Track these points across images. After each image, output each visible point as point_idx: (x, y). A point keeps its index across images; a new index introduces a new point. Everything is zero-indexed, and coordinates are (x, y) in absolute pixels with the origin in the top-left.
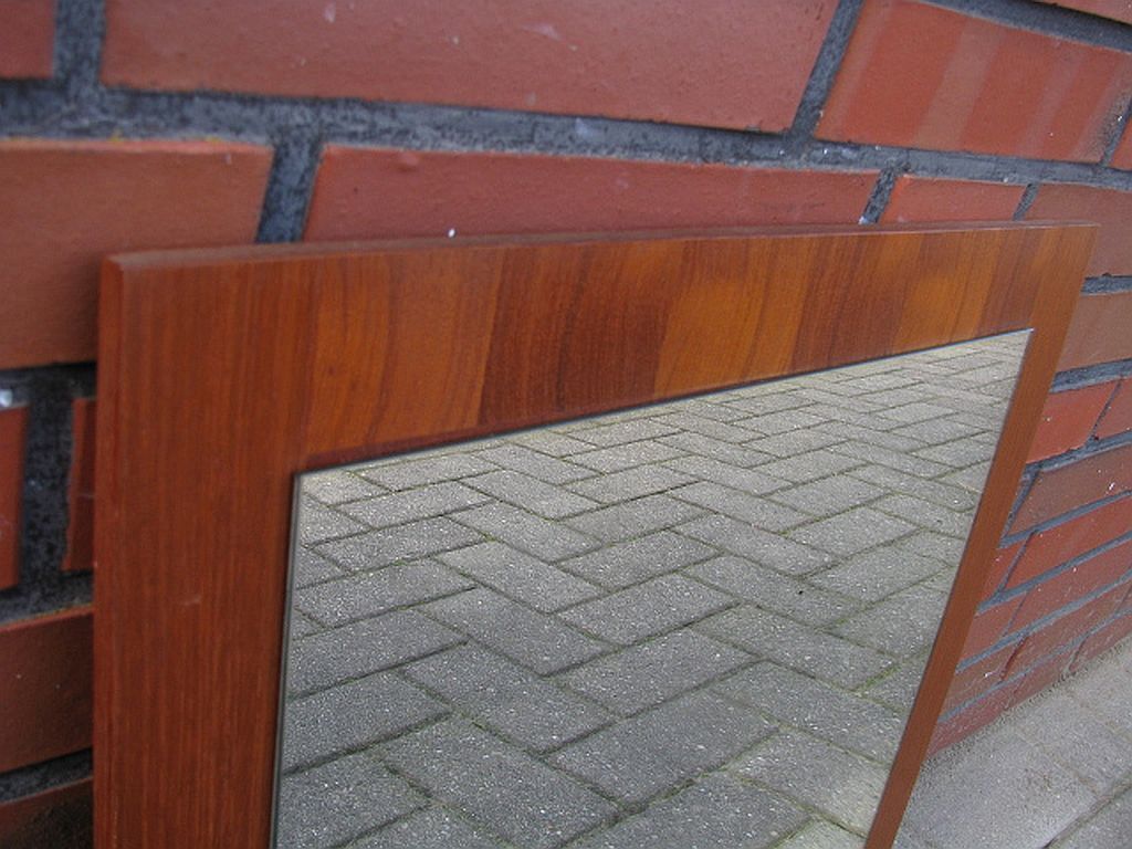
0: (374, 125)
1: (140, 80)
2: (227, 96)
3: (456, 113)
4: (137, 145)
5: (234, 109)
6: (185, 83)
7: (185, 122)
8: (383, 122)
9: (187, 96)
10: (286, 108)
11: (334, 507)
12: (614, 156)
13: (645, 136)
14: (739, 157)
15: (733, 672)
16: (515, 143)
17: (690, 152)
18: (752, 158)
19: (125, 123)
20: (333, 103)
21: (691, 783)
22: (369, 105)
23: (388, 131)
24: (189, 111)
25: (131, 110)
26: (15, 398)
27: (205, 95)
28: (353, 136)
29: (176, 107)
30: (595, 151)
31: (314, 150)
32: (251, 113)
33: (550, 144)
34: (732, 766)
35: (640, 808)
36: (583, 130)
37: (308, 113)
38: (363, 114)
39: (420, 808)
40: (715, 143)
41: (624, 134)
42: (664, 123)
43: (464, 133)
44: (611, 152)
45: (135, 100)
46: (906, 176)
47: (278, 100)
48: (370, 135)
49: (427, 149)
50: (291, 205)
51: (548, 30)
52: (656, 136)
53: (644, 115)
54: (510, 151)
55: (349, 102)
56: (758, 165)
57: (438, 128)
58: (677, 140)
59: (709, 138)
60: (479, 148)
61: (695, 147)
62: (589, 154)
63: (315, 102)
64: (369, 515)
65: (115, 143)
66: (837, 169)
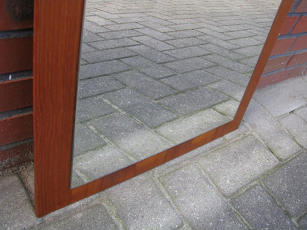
11: (102, 26)
15: (210, 67)
21: (197, 88)
34: (209, 86)
35: (184, 92)
39: (123, 88)
64: (112, 28)
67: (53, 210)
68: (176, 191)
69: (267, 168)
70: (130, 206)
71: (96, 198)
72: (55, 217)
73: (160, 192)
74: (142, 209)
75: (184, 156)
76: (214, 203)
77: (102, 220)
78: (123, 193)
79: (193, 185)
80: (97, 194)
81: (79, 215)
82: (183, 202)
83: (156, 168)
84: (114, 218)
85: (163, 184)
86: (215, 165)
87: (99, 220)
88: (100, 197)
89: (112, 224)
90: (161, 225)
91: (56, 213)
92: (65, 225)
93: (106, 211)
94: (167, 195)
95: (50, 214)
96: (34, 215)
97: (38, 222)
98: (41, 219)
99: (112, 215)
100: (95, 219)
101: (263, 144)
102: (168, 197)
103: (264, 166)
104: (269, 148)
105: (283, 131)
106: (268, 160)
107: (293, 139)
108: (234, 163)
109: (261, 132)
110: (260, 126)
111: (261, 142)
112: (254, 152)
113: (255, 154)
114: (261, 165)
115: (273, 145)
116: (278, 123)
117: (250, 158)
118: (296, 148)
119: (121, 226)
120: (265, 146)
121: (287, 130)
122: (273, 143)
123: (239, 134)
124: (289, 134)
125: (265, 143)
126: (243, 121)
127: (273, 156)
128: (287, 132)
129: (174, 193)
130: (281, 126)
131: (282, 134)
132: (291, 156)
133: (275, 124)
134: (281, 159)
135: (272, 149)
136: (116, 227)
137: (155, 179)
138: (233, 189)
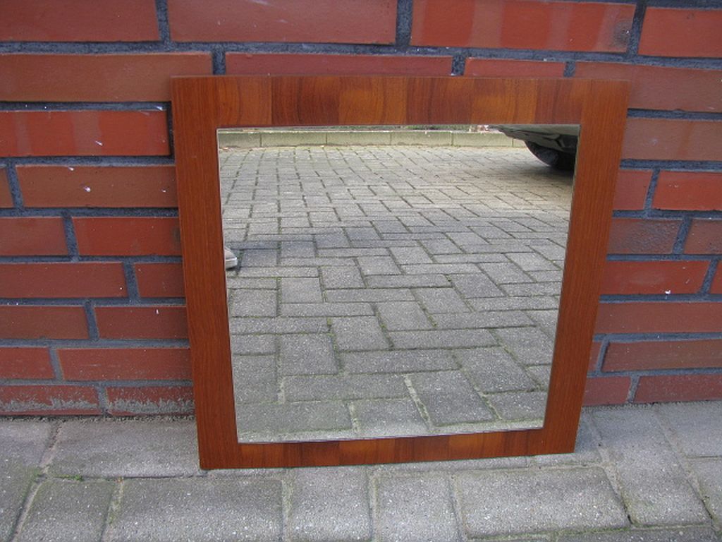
0: (238, 48)
1: (178, 40)
2: (199, 43)
3: (262, 44)
4: (180, 54)
5: (202, 45)
6: (189, 40)
7: (190, 49)
8: (241, 47)
9: (190, 43)
10: (214, 45)
12: (319, 54)
13: (330, 47)
14: (374, 53)
16: (282, 51)
17: (351, 52)
18: (381, 53)
19: (177, 49)
20: (226, 43)
22: (235, 43)
23: (243, 49)
24: (191, 46)
25: (178, 47)
26: (163, 109)
27: (194, 43)
28: (233, 50)
29: (188, 45)
30: (311, 52)
31: (223, 54)
32: (206, 46)
33: (294, 51)
36: (305, 46)
37: (221, 46)
38: (235, 45)
39: (452, 370)
40: (362, 49)
41: (322, 47)
42: (335, 43)
43: (265, 49)
44: (318, 52)
45: (179, 44)
46: (470, 58)
47: (211, 43)
48: (237, 50)
49: (254, 53)
50: (221, 67)
51: (282, 21)
52: (334, 47)
53: (328, 41)
54: (280, 53)
55: (231, 42)
56: (384, 55)
57: (257, 48)
58: (343, 48)
59: (358, 47)
60: (271, 53)
61: (353, 50)
62: (309, 53)
63: (221, 43)
65: (175, 54)
66: (426, 56)
67: (221, 467)
68: (391, 501)
70: (313, 494)
71: (278, 473)
72: (220, 476)
73: (367, 494)
74: (325, 503)
75: (437, 464)
76: (439, 534)
77: (268, 496)
78: (314, 478)
79: (423, 503)
80: (281, 470)
81: (246, 483)
82: (391, 516)
83: (382, 466)
84: (284, 500)
85: (378, 487)
86: (482, 490)
87: (265, 496)
88: (284, 473)
90: (337, 528)
91: (223, 471)
93: (280, 489)
94: (375, 501)
95: (215, 471)
96: (199, 464)
97: (199, 474)
98: (204, 472)
99: (284, 495)
100: (261, 493)
101: (615, 488)
102: (373, 503)
103: (583, 519)
104: (622, 498)
105: (685, 481)
106: (600, 512)
107: (703, 501)
108: (523, 497)
109: (626, 469)
110: (632, 459)
111: (610, 484)
112: (580, 494)
113: (580, 497)
114: (575, 516)
115: (636, 495)
116: (685, 466)
117: (562, 500)
118: (693, 516)
119: (287, 511)
120: (617, 492)
121: (699, 482)
122: (639, 493)
123: (572, 461)
124: (699, 490)
125: (621, 488)
126: (600, 445)
127: (619, 511)
128: (696, 484)
129: (385, 501)
130: (690, 472)
131: (678, 485)
132: (667, 524)
133: (675, 465)
134: (636, 521)
135: (627, 501)
136: (281, 509)
137: (371, 478)
138: (489, 529)
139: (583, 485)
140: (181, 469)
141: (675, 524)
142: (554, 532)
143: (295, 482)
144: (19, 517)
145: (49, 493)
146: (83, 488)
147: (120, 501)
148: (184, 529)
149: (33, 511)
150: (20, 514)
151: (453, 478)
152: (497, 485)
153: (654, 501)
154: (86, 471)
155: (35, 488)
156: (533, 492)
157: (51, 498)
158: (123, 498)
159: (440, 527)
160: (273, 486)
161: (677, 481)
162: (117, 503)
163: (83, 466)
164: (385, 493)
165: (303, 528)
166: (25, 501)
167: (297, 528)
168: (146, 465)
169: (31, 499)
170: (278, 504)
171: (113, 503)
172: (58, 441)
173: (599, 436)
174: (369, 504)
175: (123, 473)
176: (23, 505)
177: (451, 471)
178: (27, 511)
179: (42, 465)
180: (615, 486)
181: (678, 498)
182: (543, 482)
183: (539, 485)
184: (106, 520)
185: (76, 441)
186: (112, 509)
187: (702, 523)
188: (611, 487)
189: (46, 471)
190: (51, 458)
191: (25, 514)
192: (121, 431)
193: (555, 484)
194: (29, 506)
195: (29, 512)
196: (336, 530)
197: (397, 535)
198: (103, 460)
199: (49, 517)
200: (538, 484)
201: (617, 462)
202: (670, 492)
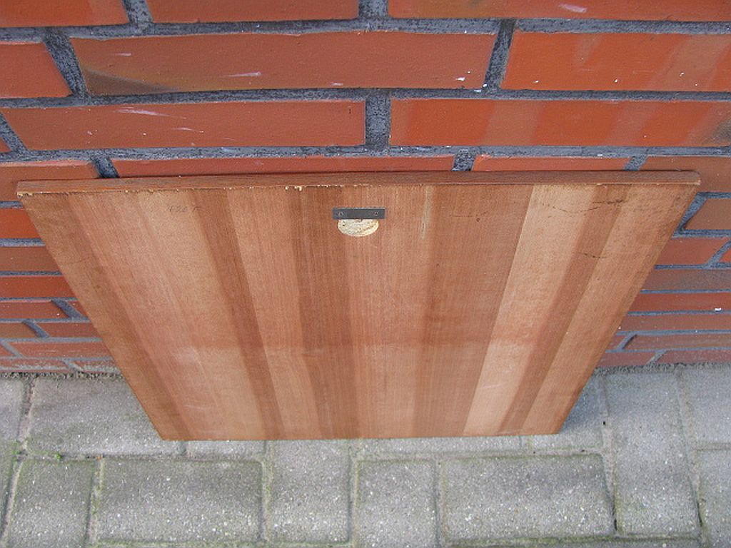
4: (45, 164)
5: (74, 152)
7: (59, 157)
18: (344, 153)
19: (40, 157)
23: (134, 155)
25: (40, 155)
31: (108, 160)
32: (80, 153)
49: (153, 159)
50: (110, 170)
54: (192, 158)
60: (176, 158)
66: (413, 155)
68: (372, 493)
69: (569, 530)
70: (293, 482)
71: (258, 453)
73: (348, 483)
74: (305, 495)
76: (417, 538)
77: (247, 484)
78: (295, 462)
79: (405, 497)
81: (225, 465)
82: (370, 513)
84: (264, 488)
85: (360, 475)
86: (468, 482)
87: (244, 483)
88: (264, 452)
89: (257, 495)
90: (315, 527)
92: (203, 468)
93: (260, 474)
94: (355, 491)
99: (264, 482)
100: (240, 479)
101: (608, 484)
102: (354, 495)
103: (567, 524)
104: (614, 497)
105: (686, 478)
106: (586, 517)
107: (698, 504)
108: (508, 493)
109: (626, 459)
110: (635, 445)
111: (604, 479)
112: (570, 492)
113: (570, 495)
114: (560, 520)
115: (628, 495)
116: (692, 457)
117: (549, 498)
118: (682, 525)
119: (267, 501)
120: (609, 489)
121: (701, 479)
122: (633, 492)
123: (570, 446)
124: (697, 489)
125: (615, 484)
126: (604, 423)
127: (607, 515)
128: (696, 483)
129: (367, 494)
130: (694, 464)
131: (677, 483)
132: (652, 533)
133: (681, 455)
134: (621, 528)
135: (618, 502)
136: (260, 500)
137: (354, 460)
138: (468, 533)
139: (574, 479)
140: (159, 447)
141: (661, 533)
142: (534, 539)
143: (276, 466)
144: (6, 504)
145: (32, 475)
146: (64, 469)
147: (101, 486)
148: (165, 524)
149: (18, 498)
150: (7, 501)
151: (439, 464)
152: (484, 475)
153: (647, 503)
154: (65, 448)
155: (17, 467)
156: (521, 486)
157: (34, 482)
158: (105, 483)
159: (419, 529)
160: (252, 471)
161: (678, 478)
162: (99, 488)
163: (61, 441)
164: (367, 483)
165: (281, 526)
166: (9, 485)
167: (276, 525)
168: (123, 440)
169: (15, 482)
170: (258, 493)
171: (95, 488)
172: (33, 406)
173: (606, 411)
174: (349, 497)
175: (101, 451)
176: (8, 489)
177: (439, 455)
178: (13, 498)
179: (21, 440)
180: (609, 480)
181: (673, 501)
182: (534, 473)
183: (529, 478)
184: (89, 509)
185: (50, 407)
186: (94, 496)
187: (689, 533)
188: (605, 482)
189: (25, 446)
190: (29, 429)
191: (12, 501)
192: (96, 393)
193: (546, 477)
194: (14, 490)
195: (15, 499)
196: (314, 529)
197: (374, 537)
198: (80, 434)
199: (34, 506)
200: (528, 476)
201: (619, 450)
202: (666, 492)
